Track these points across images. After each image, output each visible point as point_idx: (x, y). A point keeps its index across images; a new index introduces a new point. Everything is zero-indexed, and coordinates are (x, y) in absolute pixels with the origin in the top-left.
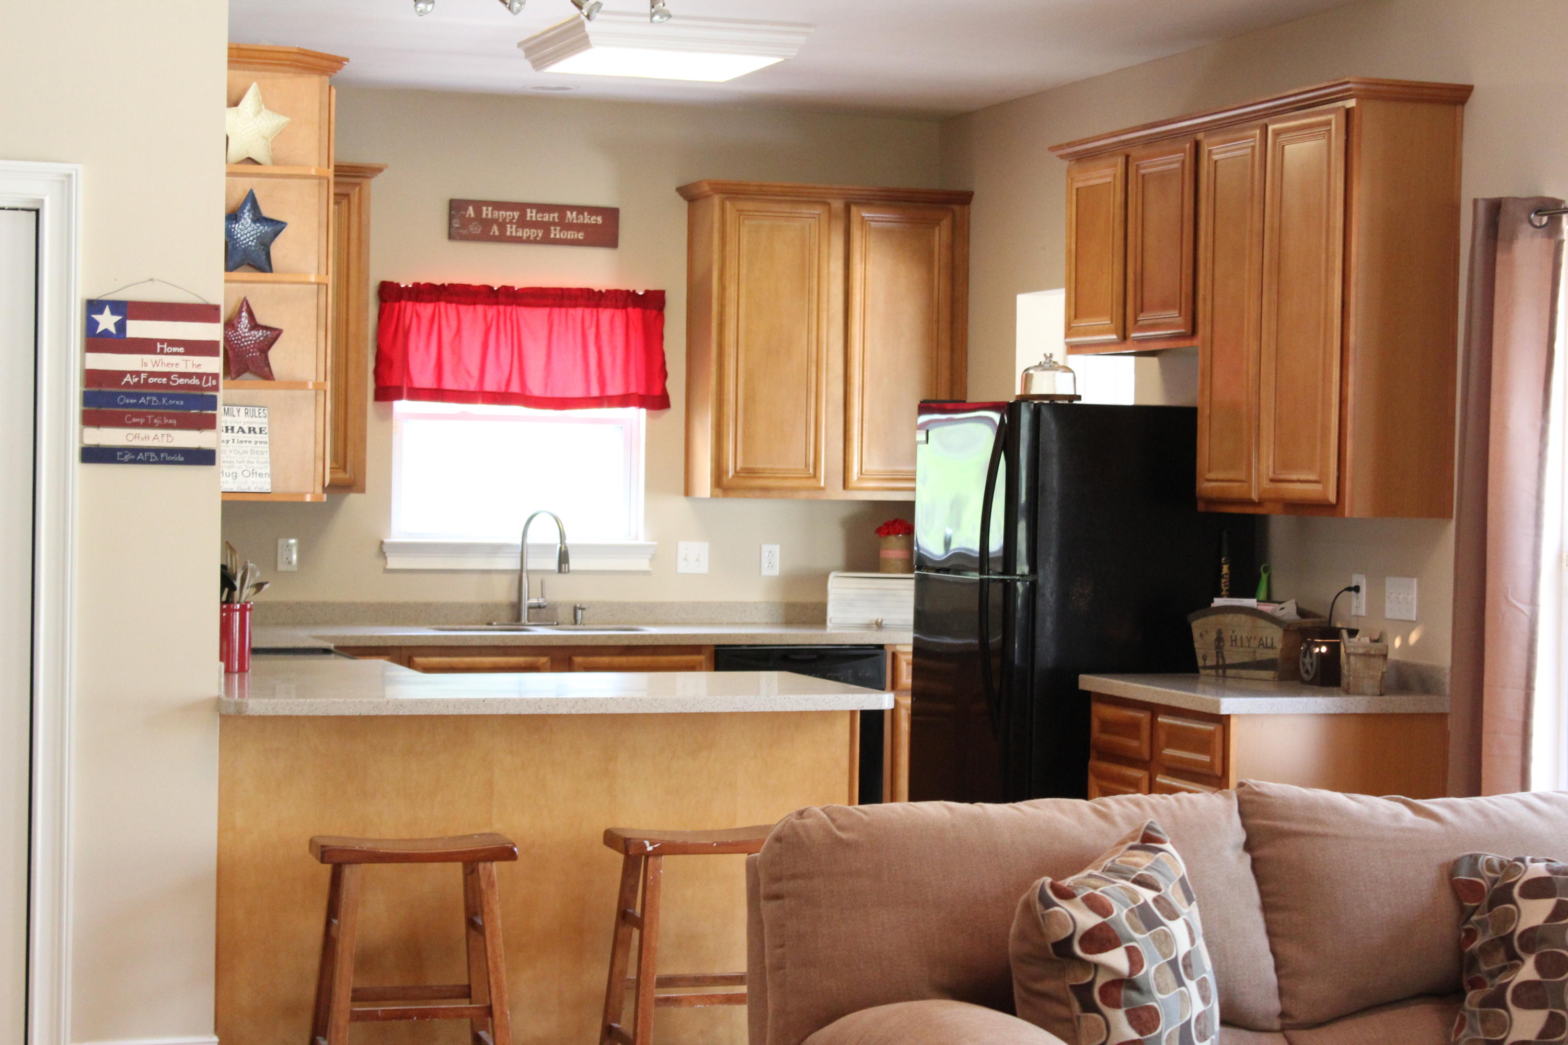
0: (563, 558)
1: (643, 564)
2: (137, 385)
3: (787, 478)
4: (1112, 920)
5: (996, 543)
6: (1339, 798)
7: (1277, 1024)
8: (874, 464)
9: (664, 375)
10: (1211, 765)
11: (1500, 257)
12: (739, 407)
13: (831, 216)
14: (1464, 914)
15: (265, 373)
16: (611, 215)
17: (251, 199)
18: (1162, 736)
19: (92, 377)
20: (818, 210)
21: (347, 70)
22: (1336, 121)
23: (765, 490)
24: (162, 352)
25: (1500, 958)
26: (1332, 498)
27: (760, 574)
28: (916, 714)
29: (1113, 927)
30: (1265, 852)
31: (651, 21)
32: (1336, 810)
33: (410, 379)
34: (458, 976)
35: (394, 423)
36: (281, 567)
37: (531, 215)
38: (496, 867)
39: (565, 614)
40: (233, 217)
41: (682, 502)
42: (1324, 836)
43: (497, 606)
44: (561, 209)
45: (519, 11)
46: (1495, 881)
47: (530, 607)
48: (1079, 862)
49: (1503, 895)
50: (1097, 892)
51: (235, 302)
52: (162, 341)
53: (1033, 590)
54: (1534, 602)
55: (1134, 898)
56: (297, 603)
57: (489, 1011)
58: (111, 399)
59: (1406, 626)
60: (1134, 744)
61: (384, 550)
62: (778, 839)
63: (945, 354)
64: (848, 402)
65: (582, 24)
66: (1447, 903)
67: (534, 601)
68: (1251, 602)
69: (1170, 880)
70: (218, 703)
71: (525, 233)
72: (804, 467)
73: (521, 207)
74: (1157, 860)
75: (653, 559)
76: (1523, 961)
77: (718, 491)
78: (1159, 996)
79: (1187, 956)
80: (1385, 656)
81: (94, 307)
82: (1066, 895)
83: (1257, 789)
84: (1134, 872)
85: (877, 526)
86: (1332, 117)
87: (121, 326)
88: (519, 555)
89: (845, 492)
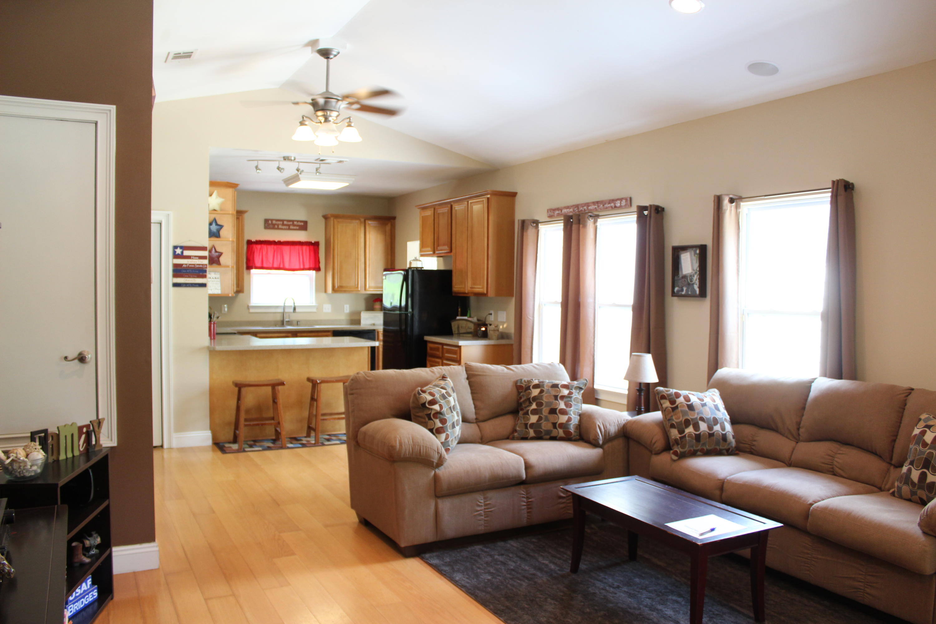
0: (295, 309)
1: (315, 310)
2: (187, 267)
4: (435, 398)
5: (403, 303)
6: (489, 366)
7: (475, 421)
8: (372, 284)
9: (319, 262)
10: (457, 358)
11: (525, 234)
12: (338, 271)
13: (361, 222)
14: (519, 393)
15: (218, 263)
16: (306, 223)
17: (215, 220)
18: (445, 351)
19: (175, 266)
20: (358, 221)
21: (239, 187)
22: (485, 200)
24: (193, 258)
25: (527, 403)
26: (485, 292)
27: (344, 312)
28: (385, 347)
29: (435, 399)
30: (472, 380)
31: (316, 174)
32: (489, 369)
33: (255, 264)
34: (271, 414)
35: (251, 275)
36: (223, 312)
37: (285, 223)
38: (280, 388)
39: (295, 323)
40: (211, 224)
41: (324, 295)
42: (486, 375)
43: (278, 320)
44: (293, 221)
45: (282, 172)
46: (526, 385)
47: (286, 322)
48: (427, 383)
49: (528, 388)
50: (432, 391)
51: (211, 246)
52: (193, 256)
53: (413, 315)
54: (533, 317)
55: (441, 392)
56: (227, 321)
57: (279, 423)
58: (180, 271)
59: (503, 323)
60: (438, 353)
61: (249, 308)
62: (352, 380)
63: (390, 257)
65: (298, 176)
66: (515, 390)
67: (287, 320)
68: (466, 318)
69: (449, 387)
70: (208, 348)
71: (284, 227)
72: (355, 285)
73: (283, 221)
74: (446, 383)
75: (317, 308)
76: (532, 404)
77: (333, 292)
78: (447, 416)
79: (454, 406)
80: (498, 330)
81: (175, 247)
82: (424, 392)
83: (469, 365)
84: (440, 386)
85: (373, 300)
86: (484, 199)
87: (182, 252)
88: (283, 308)
89: (365, 291)
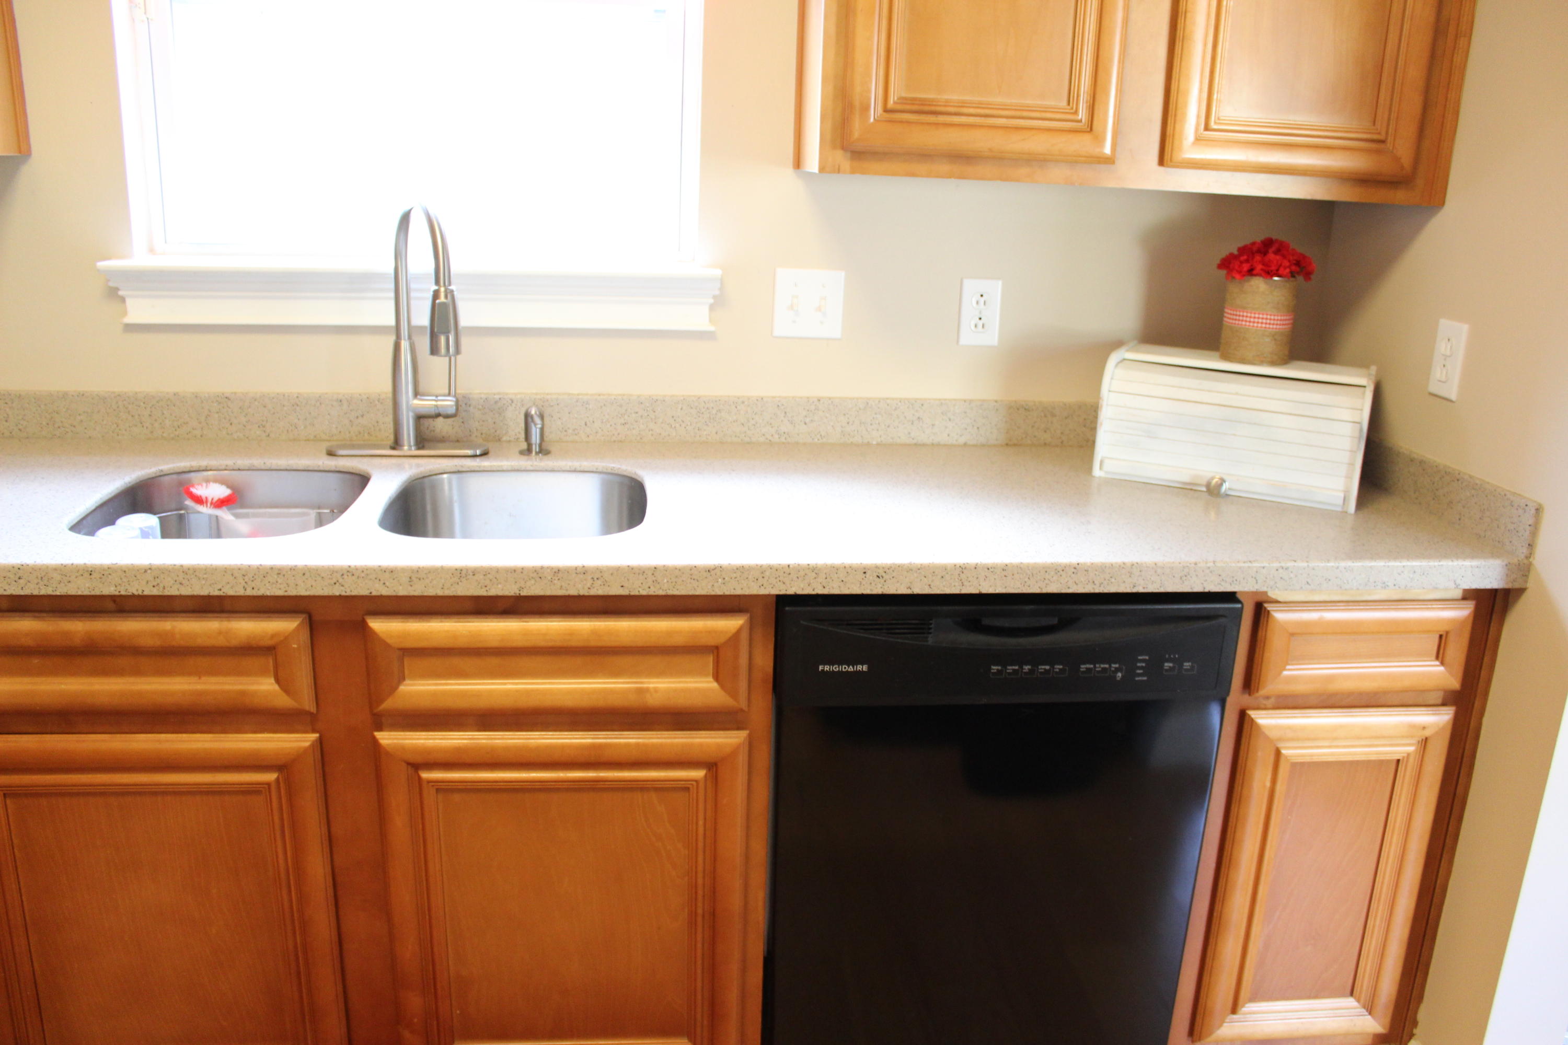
3: (1019, 129)
8: (1239, 105)
23: (962, 156)
27: (958, 342)
41: (784, 180)
47: (419, 416)
67: (427, 402)
72: (1064, 103)
77: (839, 157)
85: (1224, 253)
89: (1162, 169)
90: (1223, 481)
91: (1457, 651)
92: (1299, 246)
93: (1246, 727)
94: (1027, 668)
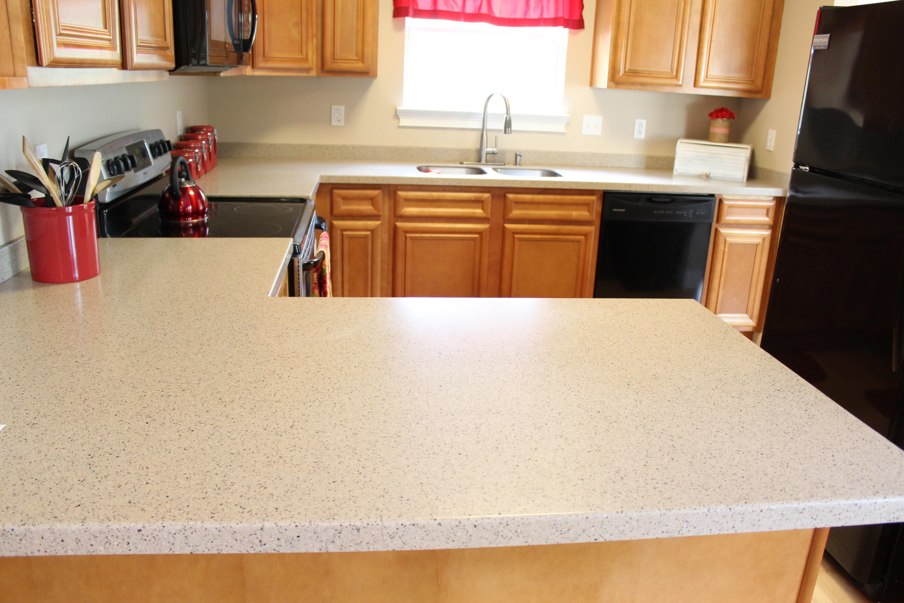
0: (508, 124)
1: (560, 128)
3: (658, 77)
8: (715, 71)
9: (582, 7)
12: (630, 27)
23: (643, 84)
27: (633, 137)
33: (414, 5)
35: (406, 33)
36: (334, 123)
39: (509, 158)
41: (587, 90)
43: (468, 151)
47: (487, 154)
56: (343, 146)
61: (398, 114)
64: (703, 27)
67: (490, 149)
72: (669, 71)
75: (567, 125)
77: (612, 84)
85: (710, 112)
88: (482, 119)
89: (695, 89)
90: (710, 173)
91: (771, 213)
92: (731, 110)
93: (717, 232)
94: (663, 212)
